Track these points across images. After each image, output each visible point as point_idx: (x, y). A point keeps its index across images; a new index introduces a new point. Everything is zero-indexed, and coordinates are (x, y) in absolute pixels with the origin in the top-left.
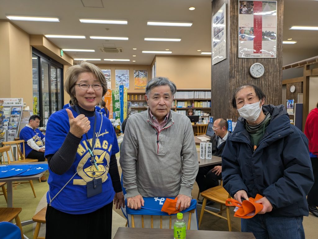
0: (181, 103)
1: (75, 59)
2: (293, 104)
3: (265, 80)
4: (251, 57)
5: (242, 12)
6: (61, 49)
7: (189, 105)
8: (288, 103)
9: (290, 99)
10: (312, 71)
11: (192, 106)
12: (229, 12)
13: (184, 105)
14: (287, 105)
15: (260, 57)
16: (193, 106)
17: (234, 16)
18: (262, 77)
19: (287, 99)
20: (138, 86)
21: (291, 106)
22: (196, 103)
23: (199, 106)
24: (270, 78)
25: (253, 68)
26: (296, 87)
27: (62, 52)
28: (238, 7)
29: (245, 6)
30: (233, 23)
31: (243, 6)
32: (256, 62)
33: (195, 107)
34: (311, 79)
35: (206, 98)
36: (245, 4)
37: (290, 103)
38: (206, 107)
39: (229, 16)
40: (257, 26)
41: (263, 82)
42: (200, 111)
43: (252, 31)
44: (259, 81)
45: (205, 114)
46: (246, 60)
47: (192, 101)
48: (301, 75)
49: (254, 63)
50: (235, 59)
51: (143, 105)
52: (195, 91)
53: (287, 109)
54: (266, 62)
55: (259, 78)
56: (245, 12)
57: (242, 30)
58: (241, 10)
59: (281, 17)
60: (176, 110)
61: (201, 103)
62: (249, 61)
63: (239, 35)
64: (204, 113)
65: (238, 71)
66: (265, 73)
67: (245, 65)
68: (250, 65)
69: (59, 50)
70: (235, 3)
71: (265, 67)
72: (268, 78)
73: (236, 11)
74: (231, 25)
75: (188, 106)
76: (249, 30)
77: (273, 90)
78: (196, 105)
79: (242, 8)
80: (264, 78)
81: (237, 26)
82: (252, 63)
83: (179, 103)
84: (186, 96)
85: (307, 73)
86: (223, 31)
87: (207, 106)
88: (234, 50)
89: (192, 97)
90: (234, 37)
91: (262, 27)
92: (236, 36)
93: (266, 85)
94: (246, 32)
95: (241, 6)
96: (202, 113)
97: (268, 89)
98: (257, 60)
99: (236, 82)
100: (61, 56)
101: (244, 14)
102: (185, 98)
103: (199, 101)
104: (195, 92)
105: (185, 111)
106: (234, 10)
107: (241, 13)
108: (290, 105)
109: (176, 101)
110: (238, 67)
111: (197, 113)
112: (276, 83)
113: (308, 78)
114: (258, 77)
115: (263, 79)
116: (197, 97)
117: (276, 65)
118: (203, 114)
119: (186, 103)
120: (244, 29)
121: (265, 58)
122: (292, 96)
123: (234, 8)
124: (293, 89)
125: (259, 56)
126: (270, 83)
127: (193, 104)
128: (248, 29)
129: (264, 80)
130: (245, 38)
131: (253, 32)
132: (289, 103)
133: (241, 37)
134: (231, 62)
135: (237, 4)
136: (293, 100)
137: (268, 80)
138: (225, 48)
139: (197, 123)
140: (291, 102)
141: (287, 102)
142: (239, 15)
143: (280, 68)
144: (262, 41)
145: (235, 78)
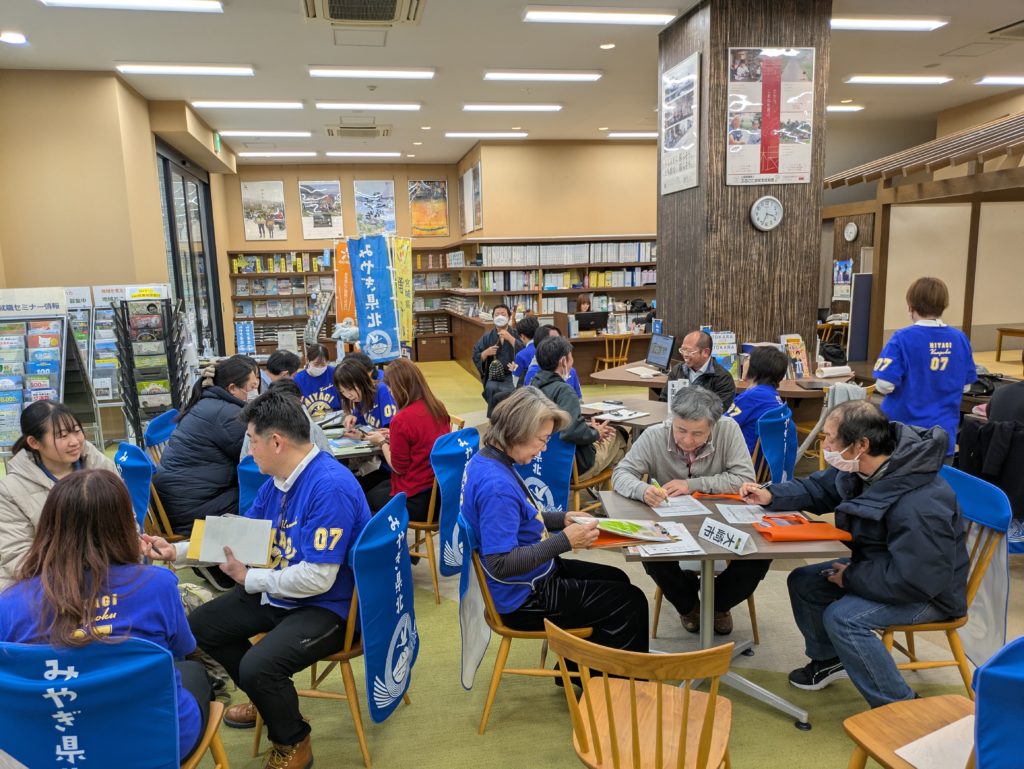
0: (554, 276)
1: (241, 154)
2: (849, 271)
3: (784, 234)
4: (755, 184)
5: (736, 77)
6: (214, 131)
7: (576, 281)
8: (837, 269)
9: (844, 259)
10: (896, 190)
11: (583, 285)
12: (706, 78)
13: (562, 282)
14: (836, 274)
15: (774, 183)
16: (587, 284)
17: (718, 85)
18: (777, 228)
19: (834, 258)
20: (423, 227)
21: (846, 278)
22: (593, 275)
23: (601, 285)
24: (797, 232)
25: (758, 208)
26: (858, 228)
27: (218, 139)
28: (726, 64)
29: (742, 61)
30: (715, 102)
31: (738, 62)
32: (766, 195)
33: (591, 285)
34: (894, 210)
35: (622, 261)
36: (743, 57)
37: (843, 270)
38: (621, 285)
39: (706, 85)
40: (769, 110)
41: (780, 240)
42: (605, 298)
43: (757, 122)
44: (771, 236)
45: (620, 306)
46: (742, 189)
47: (582, 271)
48: (873, 195)
49: (760, 196)
50: (718, 189)
51: (438, 282)
52: (590, 242)
53: (833, 284)
54: (787, 193)
55: (771, 231)
56: (743, 76)
57: (736, 119)
58: (734, 72)
59: (822, 85)
60: (540, 296)
61: (608, 275)
62: (751, 192)
63: (729, 133)
64: (616, 304)
65: (724, 216)
66: (784, 218)
67: (740, 201)
68: (751, 200)
69: (211, 135)
70: (721, 56)
71: (784, 206)
72: (791, 230)
73: (722, 74)
74: (711, 109)
75: (574, 286)
76: (752, 118)
77: (801, 257)
78: (595, 281)
79: (736, 66)
80: (782, 231)
81: (725, 110)
82: (756, 196)
83: (548, 276)
84: (568, 256)
85: (885, 195)
86: (690, 118)
87: (624, 283)
88: (717, 166)
89: (583, 260)
90: (718, 135)
91: (781, 110)
92: (721, 134)
93: (786, 245)
94: (745, 124)
95: (734, 62)
96: (610, 303)
97: (791, 253)
98: (766, 189)
99: (721, 241)
100: (216, 151)
101: (742, 81)
102: (565, 264)
103: (603, 269)
104: (592, 245)
105: (565, 300)
106: (718, 74)
107: (733, 79)
108: (841, 273)
109: (540, 271)
110: (725, 207)
111: (598, 305)
112: (807, 240)
113: (887, 208)
114: (769, 227)
115: (779, 233)
116: (596, 260)
117: (809, 200)
118: (614, 306)
119: (567, 276)
120: (741, 117)
121: (784, 185)
122: (846, 251)
123: (717, 67)
124: (850, 232)
125: (773, 179)
126: (793, 241)
127: (586, 279)
128: (749, 118)
129: (782, 235)
130: (743, 139)
131: (760, 123)
132: (840, 269)
133: (732, 137)
134: (709, 195)
135: (726, 59)
136: (851, 262)
137: (791, 234)
138: (694, 161)
139: (604, 332)
140: (846, 267)
141: (834, 266)
142: (731, 85)
143: (817, 205)
144: (780, 145)
145: (719, 233)
